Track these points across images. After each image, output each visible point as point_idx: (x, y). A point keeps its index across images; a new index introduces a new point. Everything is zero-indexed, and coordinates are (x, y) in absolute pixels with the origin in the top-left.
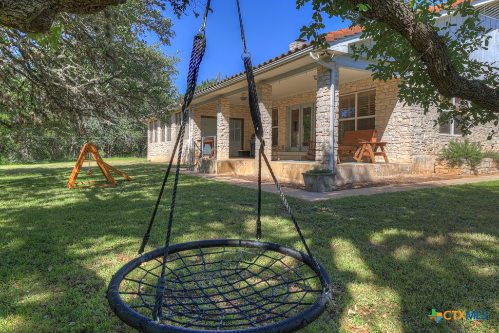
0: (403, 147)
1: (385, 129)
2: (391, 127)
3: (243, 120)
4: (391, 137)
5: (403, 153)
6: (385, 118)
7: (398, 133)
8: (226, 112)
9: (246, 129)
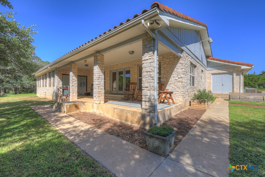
0: (179, 93)
1: (167, 84)
2: (171, 83)
3: (87, 77)
4: (171, 88)
5: (179, 97)
6: (167, 77)
7: (175, 86)
8: (75, 72)
9: (89, 81)
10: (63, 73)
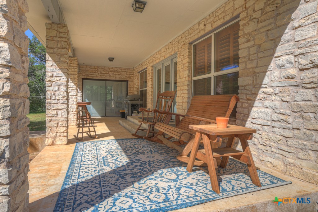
3: (127, 81)
8: (72, 73)
9: (130, 90)
10: (83, 77)
